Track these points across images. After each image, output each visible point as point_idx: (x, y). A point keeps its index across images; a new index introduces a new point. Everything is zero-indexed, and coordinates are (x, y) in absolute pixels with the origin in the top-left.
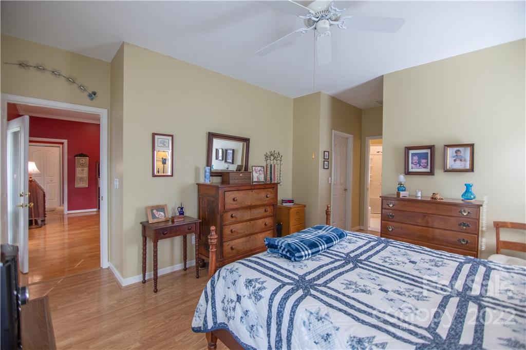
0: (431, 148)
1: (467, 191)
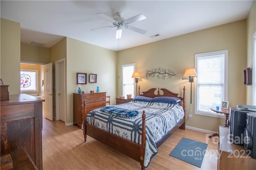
0: (86, 74)
1: (98, 89)
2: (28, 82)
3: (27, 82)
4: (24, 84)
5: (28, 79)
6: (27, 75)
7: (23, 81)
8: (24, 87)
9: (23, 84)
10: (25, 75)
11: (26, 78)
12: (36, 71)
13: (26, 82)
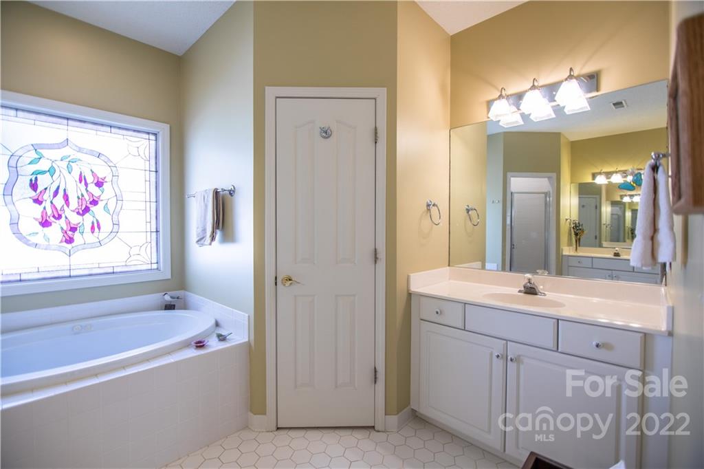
2: (101, 204)
3: (93, 208)
4: (68, 222)
5: (99, 184)
6: (91, 153)
7: (59, 202)
8: (69, 246)
9: (62, 222)
10: (79, 155)
11: (81, 178)
12: (155, 135)
13: (87, 210)
